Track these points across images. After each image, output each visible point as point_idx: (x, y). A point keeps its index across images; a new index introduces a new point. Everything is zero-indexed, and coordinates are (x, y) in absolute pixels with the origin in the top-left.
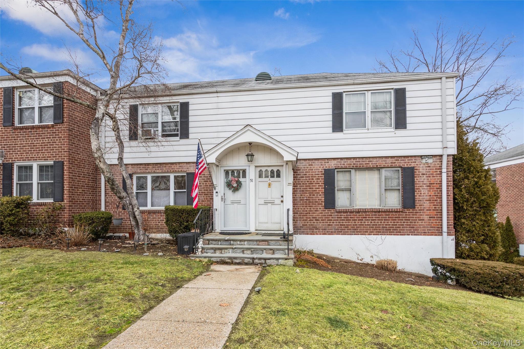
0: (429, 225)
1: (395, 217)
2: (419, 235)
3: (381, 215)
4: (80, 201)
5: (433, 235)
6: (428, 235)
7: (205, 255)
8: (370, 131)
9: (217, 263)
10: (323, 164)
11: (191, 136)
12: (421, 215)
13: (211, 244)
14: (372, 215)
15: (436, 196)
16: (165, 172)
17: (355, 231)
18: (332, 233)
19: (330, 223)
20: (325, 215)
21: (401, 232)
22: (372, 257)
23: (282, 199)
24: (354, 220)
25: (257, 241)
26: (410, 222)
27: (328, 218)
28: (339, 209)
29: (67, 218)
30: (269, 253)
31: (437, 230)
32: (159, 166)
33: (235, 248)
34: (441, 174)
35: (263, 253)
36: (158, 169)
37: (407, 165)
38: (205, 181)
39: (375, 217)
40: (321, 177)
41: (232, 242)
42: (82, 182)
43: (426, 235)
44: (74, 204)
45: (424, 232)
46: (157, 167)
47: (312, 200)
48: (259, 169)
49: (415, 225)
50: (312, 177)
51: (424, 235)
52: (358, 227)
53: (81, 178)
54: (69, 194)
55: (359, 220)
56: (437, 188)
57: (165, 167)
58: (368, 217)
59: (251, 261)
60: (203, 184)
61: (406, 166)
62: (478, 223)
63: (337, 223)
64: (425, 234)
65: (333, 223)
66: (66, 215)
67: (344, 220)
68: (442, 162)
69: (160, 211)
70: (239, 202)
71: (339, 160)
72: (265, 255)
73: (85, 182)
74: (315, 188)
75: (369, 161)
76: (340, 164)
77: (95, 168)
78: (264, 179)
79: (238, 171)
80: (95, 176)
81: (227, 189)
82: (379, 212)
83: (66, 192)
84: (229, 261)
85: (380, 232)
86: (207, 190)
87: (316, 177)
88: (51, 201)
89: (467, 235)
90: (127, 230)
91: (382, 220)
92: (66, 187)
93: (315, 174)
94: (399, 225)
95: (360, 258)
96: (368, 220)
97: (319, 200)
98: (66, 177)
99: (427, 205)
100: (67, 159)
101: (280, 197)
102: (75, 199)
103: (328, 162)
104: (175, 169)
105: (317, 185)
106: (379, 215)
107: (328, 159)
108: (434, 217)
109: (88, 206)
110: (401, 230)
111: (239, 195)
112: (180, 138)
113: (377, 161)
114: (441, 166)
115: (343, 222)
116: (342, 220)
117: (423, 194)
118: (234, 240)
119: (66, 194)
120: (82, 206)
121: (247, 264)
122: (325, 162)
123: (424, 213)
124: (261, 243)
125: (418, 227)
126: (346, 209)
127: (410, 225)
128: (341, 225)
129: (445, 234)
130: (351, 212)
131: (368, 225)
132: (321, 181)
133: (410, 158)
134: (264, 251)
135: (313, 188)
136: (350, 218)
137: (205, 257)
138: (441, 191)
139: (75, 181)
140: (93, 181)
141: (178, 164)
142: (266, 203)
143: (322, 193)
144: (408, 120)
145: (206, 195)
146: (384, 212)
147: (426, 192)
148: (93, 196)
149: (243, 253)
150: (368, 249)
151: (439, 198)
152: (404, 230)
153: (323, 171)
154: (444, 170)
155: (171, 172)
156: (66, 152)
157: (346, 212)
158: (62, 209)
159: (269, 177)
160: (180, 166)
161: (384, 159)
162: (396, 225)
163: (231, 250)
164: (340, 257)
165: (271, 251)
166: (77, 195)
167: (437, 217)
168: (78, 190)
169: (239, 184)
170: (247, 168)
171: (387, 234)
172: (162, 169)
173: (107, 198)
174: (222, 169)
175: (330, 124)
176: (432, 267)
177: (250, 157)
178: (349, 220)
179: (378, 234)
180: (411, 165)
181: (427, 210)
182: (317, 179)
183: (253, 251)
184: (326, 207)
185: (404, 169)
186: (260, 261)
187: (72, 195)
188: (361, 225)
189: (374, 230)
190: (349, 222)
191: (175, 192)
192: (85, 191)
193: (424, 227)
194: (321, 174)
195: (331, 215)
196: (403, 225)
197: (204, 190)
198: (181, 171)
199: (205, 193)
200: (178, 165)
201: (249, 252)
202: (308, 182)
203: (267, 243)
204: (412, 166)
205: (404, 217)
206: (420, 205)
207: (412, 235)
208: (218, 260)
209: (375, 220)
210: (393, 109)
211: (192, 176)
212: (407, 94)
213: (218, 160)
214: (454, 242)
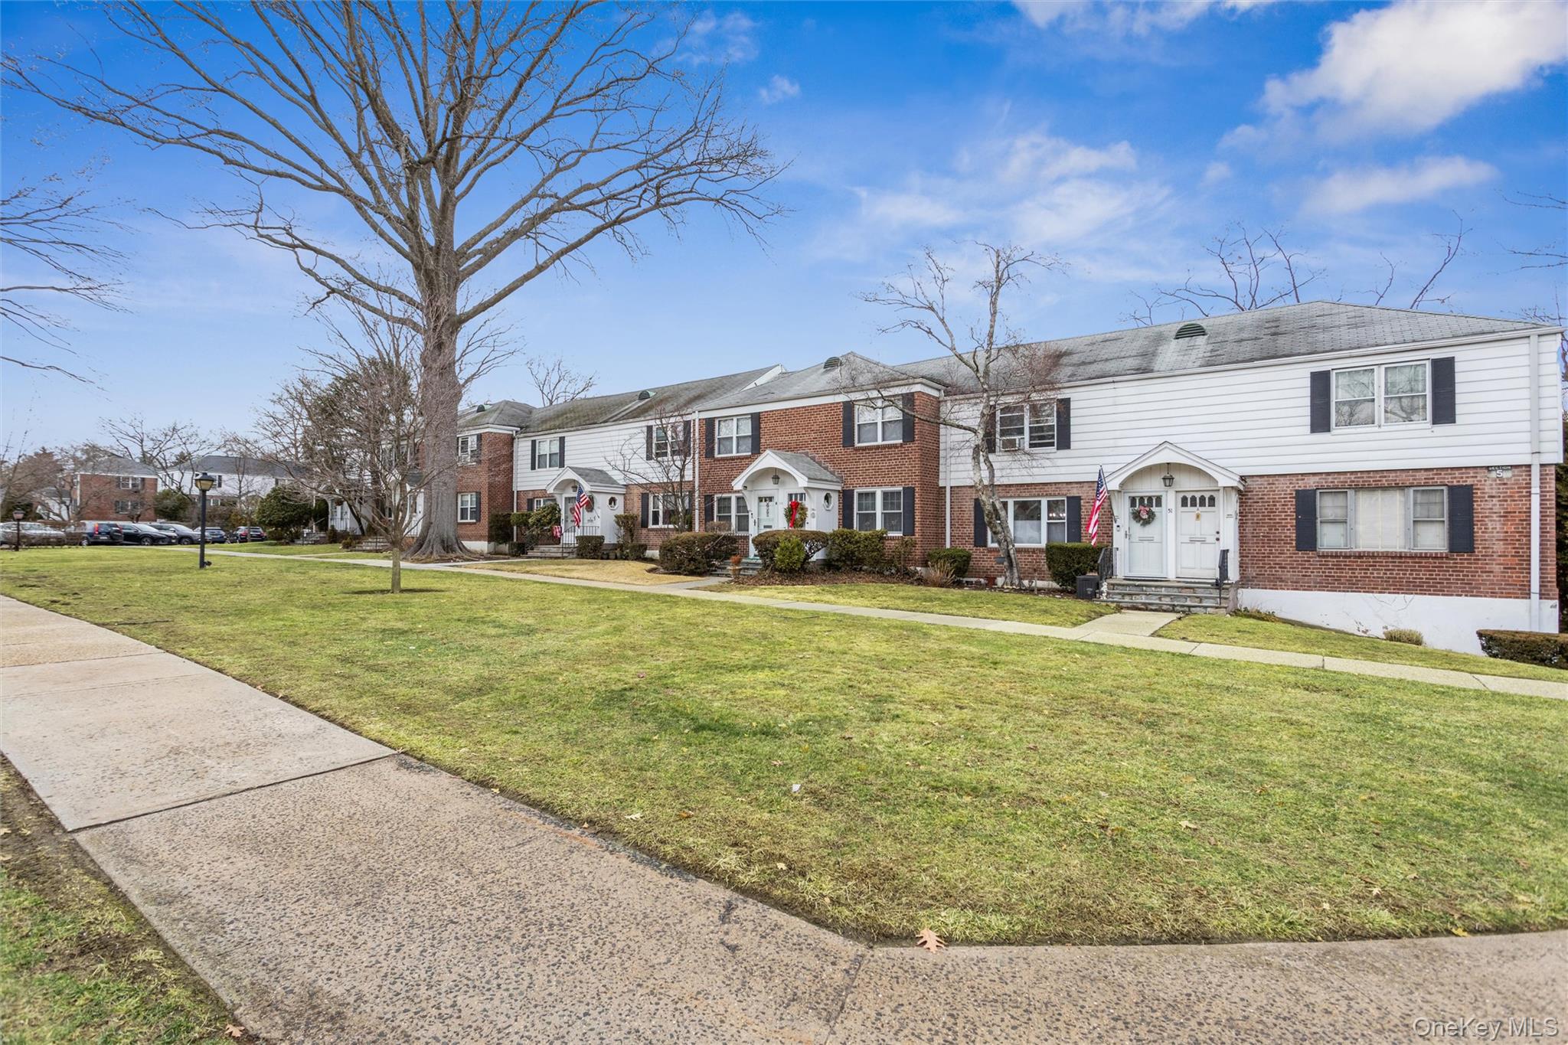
0: (1503, 580)
1: (1433, 567)
2: (1481, 596)
4: (928, 535)
6: (1500, 597)
7: (1109, 599)
8: (1383, 429)
9: (1129, 608)
10: (1294, 481)
11: (1073, 445)
12: (1487, 564)
13: (1116, 589)
15: (1517, 532)
16: (1035, 496)
17: (1353, 585)
18: (1309, 589)
19: (1306, 572)
20: (1298, 561)
21: (1443, 591)
22: (1386, 627)
23: (1218, 535)
24: (1352, 569)
25: (1178, 587)
26: (1464, 576)
27: (1302, 564)
28: (1324, 552)
29: (919, 555)
30: (1195, 601)
31: (1517, 589)
32: (1025, 487)
33: (1150, 594)
34: (1529, 496)
35: (1186, 600)
36: (1025, 492)
37: (1458, 482)
39: (1393, 566)
40: (1290, 501)
41: (1144, 588)
42: (930, 509)
43: (1496, 597)
44: (924, 538)
45: (1493, 593)
46: (1023, 489)
47: (1274, 536)
48: (1181, 495)
49: (1473, 580)
50: (1273, 501)
51: (1492, 596)
52: (1360, 581)
53: (928, 506)
54: (921, 527)
55: (1361, 569)
56: (1520, 520)
57: (1034, 488)
58: (1380, 565)
59: (1172, 609)
61: (1455, 483)
63: (1319, 572)
64: (1494, 595)
65: (1312, 572)
66: (918, 552)
67: (1333, 569)
68: (1529, 476)
69: (1028, 548)
70: (1151, 540)
71: (1324, 476)
72: (1189, 603)
73: (932, 510)
74: (1280, 519)
75: (1379, 477)
76: (1326, 482)
77: (937, 492)
78: (1189, 508)
79: (1150, 498)
80: (938, 502)
81: (1134, 522)
83: (917, 524)
84: (1142, 607)
85: (1403, 589)
87: (1280, 501)
88: (900, 534)
91: (1407, 570)
92: (917, 518)
93: (1279, 498)
94: (1440, 579)
95: (1362, 629)
96: (1378, 569)
97: (1286, 536)
98: (917, 506)
99: (1499, 547)
100: (918, 483)
101: (1215, 532)
102: (924, 533)
103: (1303, 479)
104: (1048, 491)
105: (1284, 514)
106: (1400, 562)
107: (1302, 474)
108: (1514, 568)
109: (933, 541)
110: (1445, 587)
111: (1151, 530)
112: (1058, 449)
113: (1396, 476)
114: (1530, 484)
115: (1330, 572)
116: (1330, 568)
117: (1490, 530)
118: (1146, 586)
119: (917, 526)
120: (929, 541)
121: (1165, 611)
122: (1297, 480)
123: (1494, 560)
124: (1183, 590)
125: (1480, 584)
126: (1338, 552)
127: (1463, 580)
128: (1326, 576)
129: (1535, 597)
130: (1346, 557)
131: (1378, 577)
132: (1291, 509)
133: (1463, 471)
134: (1189, 598)
135: (1274, 520)
136: (1345, 565)
137: (1113, 602)
138: (1529, 524)
139: (924, 510)
140: (938, 508)
141: (1053, 484)
142: (1192, 541)
143: (1292, 526)
144: (1460, 409)
146: (1411, 557)
147: (1498, 526)
148: (937, 527)
149: (1161, 599)
150: (1378, 616)
151: (1524, 536)
152: (1450, 587)
153: (1294, 492)
154: (1537, 490)
155: (1043, 496)
156: (918, 475)
157: (1336, 556)
158: (914, 545)
159: (1198, 505)
160: (1056, 488)
161: (1410, 473)
162: (1435, 579)
163: (1143, 596)
165: (1197, 599)
166: (927, 527)
168: (926, 522)
169: (1152, 516)
170: (1164, 495)
171: (1417, 593)
172: (1030, 491)
173: (953, 530)
174: (1126, 496)
175: (1308, 420)
176: (1483, 643)
177: (1169, 480)
178: (1342, 569)
179: (1398, 593)
180: (1466, 481)
181: (1500, 556)
182: (1284, 505)
183: (1173, 597)
184: (1299, 548)
185: (1452, 489)
186: (1183, 609)
187: (923, 527)
188: (1364, 577)
189: (1391, 585)
190: (1342, 572)
191: (1048, 524)
192: (933, 522)
193: (1493, 584)
194: (1290, 497)
195: (1309, 561)
196: (1448, 579)
198: (1059, 494)
200: (1053, 486)
201: (1168, 598)
202: (1266, 509)
203: (1192, 590)
204: (1468, 483)
205: (1451, 567)
206: (1484, 548)
207: (1467, 595)
208: (1129, 605)
209: (1393, 570)
210: (1428, 392)
211: (1075, 503)
212: (1458, 367)
213: (1122, 485)
214: (1556, 610)
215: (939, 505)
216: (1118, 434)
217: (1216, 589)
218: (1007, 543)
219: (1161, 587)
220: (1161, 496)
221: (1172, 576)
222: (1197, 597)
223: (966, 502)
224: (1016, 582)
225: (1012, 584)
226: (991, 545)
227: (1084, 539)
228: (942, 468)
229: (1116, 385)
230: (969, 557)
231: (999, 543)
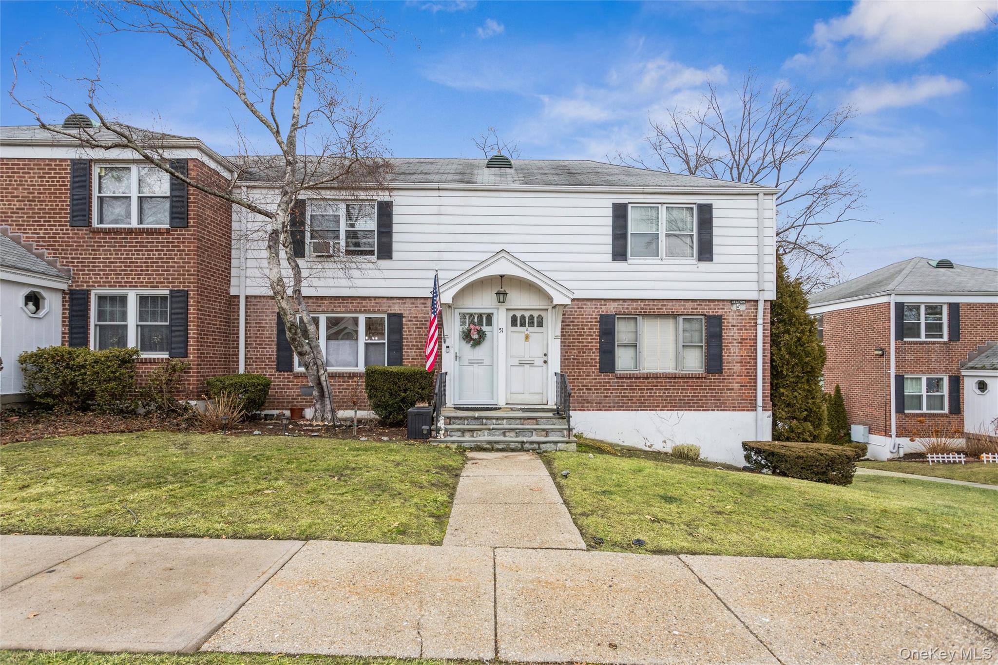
0: (739, 396)
1: (696, 386)
2: (727, 410)
3: (677, 383)
4: (210, 357)
5: (744, 410)
6: (738, 410)
7: (449, 438)
8: (664, 262)
9: (472, 449)
10: (599, 306)
11: (395, 255)
12: (730, 383)
13: (454, 423)
14: (665, 382)
15: (749, 356)
16: (351, 312)
17: (642, 405)
18: (609, 409)
19: (607, 393)
20: (601, 383)
21: (703, 407)
22: (665, 442)
23: (545, 358)
24: (641, 389)
25: (520, 418)
26: (716, 393)
27: (604, 386)
28: (620, 374)
29: (194, 384)
30: (542, 436)
31: (750, 403)
32: (341, 301)
33: (493, 429)
34: (756, 326)
35: (532, 435)
36: (340, 307)
37: (713, 312)
38: (418, 328)
39: (670, 386)
40: (595, 325)
41: (484, 421)
42: (213, 324)
43: (735, 410)
44: (203, 361)
45: (733, 407)
46: (338, 303)
47: (582, 359)
48: (511, 314)
49: (722, 397)
50: (582, 325)
51: (733, 410)
52: (647, 400)
53: (211, 318)
54: (198, 346)
55: (647, 389)
56: (751, 346)
57: (351, 303)
58: (661, 386)
59: (520, 446)
60: (415, 332)
61: (711, 314)
62: (799, 394)
63: (617, 393)
64: (734, 409)
65: (612, 393)
66: (192, 381)
67: (627, 389)
68: (757, 309)
69: (343, 373)
70: (480, 363)
71: (621, 302)
72: (535, 438)
73: (216, 325)
74: (587, 342)
75: (662, 305)
76: (623, 308)
77: (228, 301)
78: (519, 328)
79: (480, 316)
80: (228, 315)
81: (464, 343)
82: (675, 378)
83: (191, 342)
84: (488, 446)
85: (676, 407)
86: (420, 342)
87: (587, 325)
88: (165, 355)
89: (786, 410)
90: (286, 404)
91: (679, 389)
92: (191, 334)
93: (587, 322)
94: (701, 396)
95: (648, 444)
96: (659, 389)
97: (591, 359)
98: (191, 317)
99: (737, 368)
100: (194, 287)
101: (542, 355)
102: (204, 354)
103: (605, 305)
104: (367, 307)
105: (590, 337)
106: (674, 382)
107: (605, 300)
108: (747, 386)
109: (220, 365)
110: (704, 403)
111: (481, 352)
112: (378, 258)
113: (673, 305)
114: (756, 316)
115: (625, 393)
116: (625, 389)
117: (732, 354)
118: (487, 418)
119: (191, 345)
120: (212, 365)
121: (513, 450)
122: (601, 305)
123: (734, 379)
124: (526, 422)
125: (726, 400)
126: (630, 374)
127: (715, 396)
128: (622, 396)
129: (760, 409)
130: (637, 378)
131: (660, 396)
132: (595, 332)
133: (716, 303)
134: (534, 432)
135: (583, 342)
136: (636, 386)
137: (453, 442)
138: (756, 349)
139: (204, 323)
140: (226, 322)
141: (373, 299)
142: (522, 364)
143: (596, 349)
144: (716, 249)
145: (420, 349)
146: (682, 378)
147: (737, 351)
148: (225, 347)
149: (505, 436)
150: (659, 431)
151: (753, 359)
152: (707, 403)
153: (598, 317)
154: (760, 321)
155: (360, 312)
156: (193, 275)
157: (630, 378)
158: (186, 370)
159: (527, 325)
160: (377, 303)
161: (682, 303)
162: (698, 396)
163: (486, 432)
164: (620, 443)
165: (544, 433)
166: (207, 346)
167: (750, 386)
168: (208, 339)
169: (482, 336)
170: (495, 312)
171: (686, 410)
172: (346, 306)
173: (249, 351)
174: (457, 311)
175: (609, 248)
176: (745, 453)
177: (501, 297)
178: (634, 389)
179: (673, 410)
180: (718, 312)
181: (738, 376)
182: (590, 329)
183: (518, 432)
184: (602, 370)
185: (708, 318)
186: (532, 446)
187: (201, 346)
188: (650, 396)
189: (668, 403)
190: (634, 393)
191: (366, 344)
192: (215, 339)
193: (734, 400)
194: (596, 322)
195: (609, 382)
196: (706, 396)
197: (416, 342)
198: (379, 311)
199: (417, 346)
200: (373, 301)
201: (513, 434)
202: (576, 332)
203: (535, 421)
204: (719, 314)
205: (708, 386)
206: (728, 369)
207: (718, 410)
208: (473, 445)
209: (670, 389)
210: (695, 233)
211: (396, 320)
212: (715, 213)
213: (454, 298)
214: (771, 420)
215: (230, 319)
216: (442, 247)
217: (559, 418)
218: (317, 367)
219: (503, 418)
220: (493, 314)
221: (502, 403)
222: (543, 430)
223: (266, 316)
224: (329, 416)
225: (323, 420)
226: (298, 369)
227: (405, 362)
228: (234, 272)
229: (440, 193)
230: (267, 385)
231: (307, 367)
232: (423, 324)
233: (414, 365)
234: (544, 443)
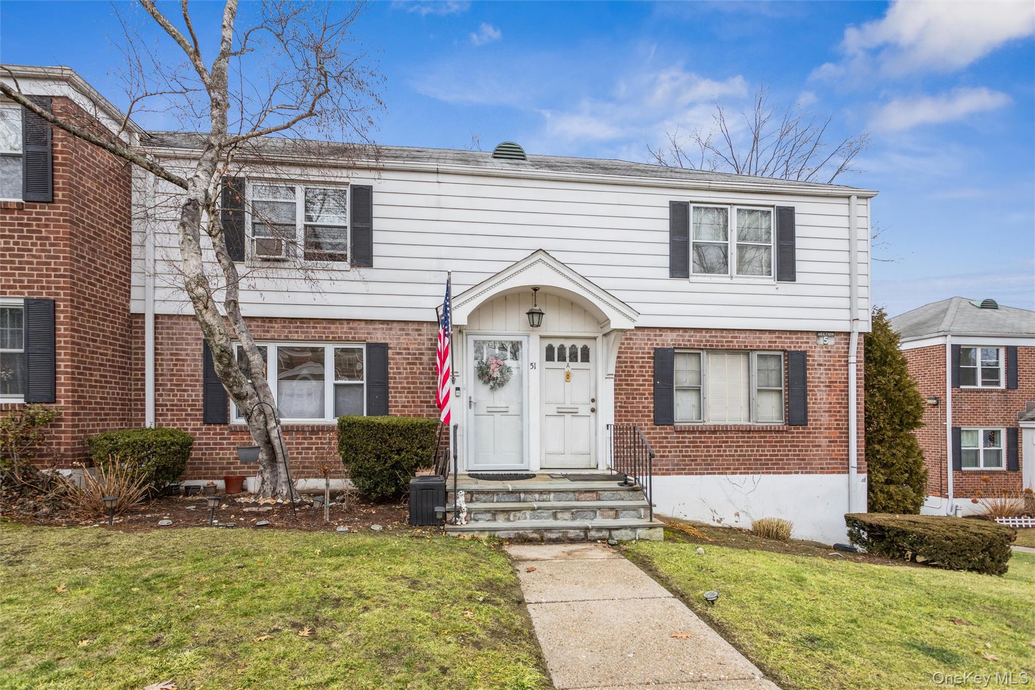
0: (828, 455)
1: (775, 442)
2: (812, 473)
3: (752, 438)
4: (96, 403)
5: (834, 473)
6: (827, 473)
7: (473, 525)
8: (735, 280)
9: (511, 541)
10: (652, 337)
11: (376, 262)
12: (816, 437)
13: (477, 500)
14: (737, 437)
15: (839, 403)
16: (314, 340)
17: (710, 467)
19: (664, 452)
20: (655, 438)
21: (784, 469)
22: (737, 515)
23: (593, 405)
24: (707, 447)
25: (574, 492)
26: (799, 451)
27: (660, 442)
28: (681, 427)
29: (67, 444)
30: (609, 517)
31: (841, 464)
32: (298, 324)
33: (539, 508)
34: (847, 365)
35: (595, 517)
36: (297, 332)
37: (795, 347)
38: (409, 364)
39: (743, 442)
40: (648, 362)
41: (522, 496)
42: (101, 354)
43: (823, 473)
44: (83, 408)
45: (821, 468)
46: (295, 327)
47: (632, 407)
48: (546, 343)
49: (806, 455)
50: (631, 362)
51: (821, 473)
52: (714, 460)
53: (98, 344)
54: (73, 385)
55: (715, 447)
56: (841, 391)
57: (314, 327)
58: (732, 442)
59: (582, 534)
60: (406, 369)
61: (793, 349)
62: (900, 452)
63: (676, 452)
64: (822, 471)
65: (670, 452)
66: (63, 438)
67: (689, 447)
68: (848, 344)
69: (303, 426)
70: (503, 412)
71: (681, 333)
73: (106, 355)
74: (638, 385)
75: (732, 337)
76: (683, 340)
77: (127, 321)
78: (556, 364)
79: (503, 345)
80: (127, 342)
81: (480, 383)
82: (749, 431)
83: (62, 378)
84: (535, 535)
85: (751, 469)
86: (413, 383)
87: (638, 362)
88: (16, 400)
89: (882, 471)
90: (217, 471)
91: (754, 446)
92: (63, 366)
93: (637, 358)
94: (781, 455)
95: (717, 518)
96: (730, 446)
97: (643, 407)
99: (825, 419)
100: (66, 294)
101: (589, 401)
102: (85, 397)
103: (661, 335)
104: (337, 333)
105: (641, 378)
106: (748, 437)
107: (661, 329)
108: (836, 442)
109: (113, 414)
110: (786, 464)
111: (504, 397)
112: (352, 266)
113: (746, 338)
114: (848, 352)
115: (687, 451)
116: (687, 447)
117: (819, 401)
118: (526, 492)
119: (63, 384)
120: (100, 414)
122: (655, 335)
123: (821, 433)
124: (582, 496)
125: (811, 459)
126: (693, 427)
127: (799, 455)
128: (683, 456)
129: (853, 471)
130: (701, 432)
131: (730, 456)
132: (648, 372)
133: (799, 335)
134: (598, 512)
135: (632, 385)
136: (701, 442)
137: (482, 531)
138: (848, 395)
139: (84, 351)
140: (124, 352)
141: (345, 323)
142: (561, 413)
143: (649, 394)
144: (799, 266)
145: (412, 392)
146: (758, 431)
147: (825, 397)
148: (123, 389)
149: (555, 518)
150: (730, 501)
151: (844, 408)
152: (789, 464)
153: (652, 352)
154: (853, 359)
155: (327, 340)
157: (693, 432)
158: (53, 422)
159: (568, 359)
160: (351, 328)
161: (758, 335)
162: (777, 455)
163: (528, 514)
164: (682, 517)
165: (612, 513)
166: (91, 386)
167: (840, 442)
168: (91, 375)
169: (505, 373)
170: (524, 339)
171: (763, 473)
172: (307, 332)
173: (161, 395)
174: (471, 339)
175: (666, 261)
176: (848, 528)
177: (536, 318)
178: (698, 447)
179: (748, 473)
180: (800, 347)
181: (826, 429)
182: (641, 367)
183: (575, 513)
184: (656, 422)
185: (789, 354)
186: (600, 534)
187: (80, 385)
188: (718, 456)
189: (741, 464)
190: (698, 451)
191: (336, 386)
192: (106, 377)
193: (821, 459)
194: (649, 358)
195: (667, 438)
196: (788, 455)
197: (408, 383)
198: (354, 340)
199: (409, 388)
200: (345, 326)
201: (567, 515)
202: (623, 371)
203: (594, 495)
204: (802, 349)
205: (789, 442)
206: (815, 420)
207: (802, 473)
208: (512, 534)
209: (743, 446)
210: (773, 243)
211: (379, 352)
212: (798, 219)
213: (470, 317)
214: (865, 484)
215: (130, 348)
216: (444, 252)
217: (628, 490)
218: (265, 417)
219: (549, 492)
220: (521, 343)
221: (535, 468)
222: (612, 509)
223: (187, 344)
224: (284, 489)
225: (274, 496)
226: (236, 420)
227: (392, 411)
228: (135, 279)
229: (441, 178)
230: (186, 446)
231: (248, 416)
232: (417, 359)
233: (404, 415)
234: (617, 529)
